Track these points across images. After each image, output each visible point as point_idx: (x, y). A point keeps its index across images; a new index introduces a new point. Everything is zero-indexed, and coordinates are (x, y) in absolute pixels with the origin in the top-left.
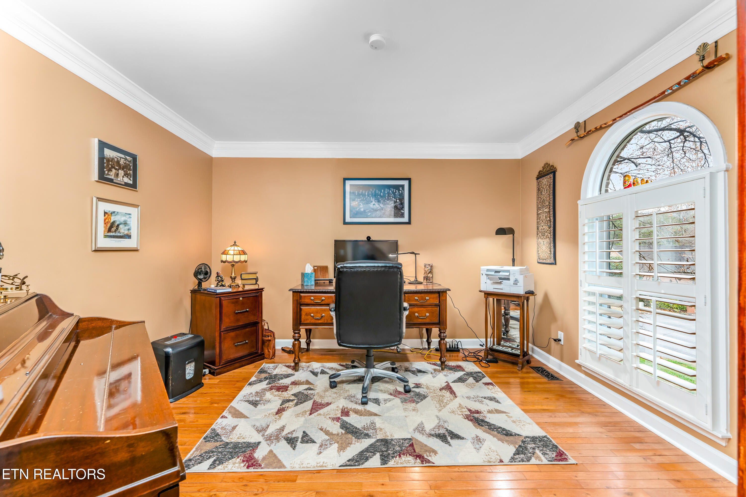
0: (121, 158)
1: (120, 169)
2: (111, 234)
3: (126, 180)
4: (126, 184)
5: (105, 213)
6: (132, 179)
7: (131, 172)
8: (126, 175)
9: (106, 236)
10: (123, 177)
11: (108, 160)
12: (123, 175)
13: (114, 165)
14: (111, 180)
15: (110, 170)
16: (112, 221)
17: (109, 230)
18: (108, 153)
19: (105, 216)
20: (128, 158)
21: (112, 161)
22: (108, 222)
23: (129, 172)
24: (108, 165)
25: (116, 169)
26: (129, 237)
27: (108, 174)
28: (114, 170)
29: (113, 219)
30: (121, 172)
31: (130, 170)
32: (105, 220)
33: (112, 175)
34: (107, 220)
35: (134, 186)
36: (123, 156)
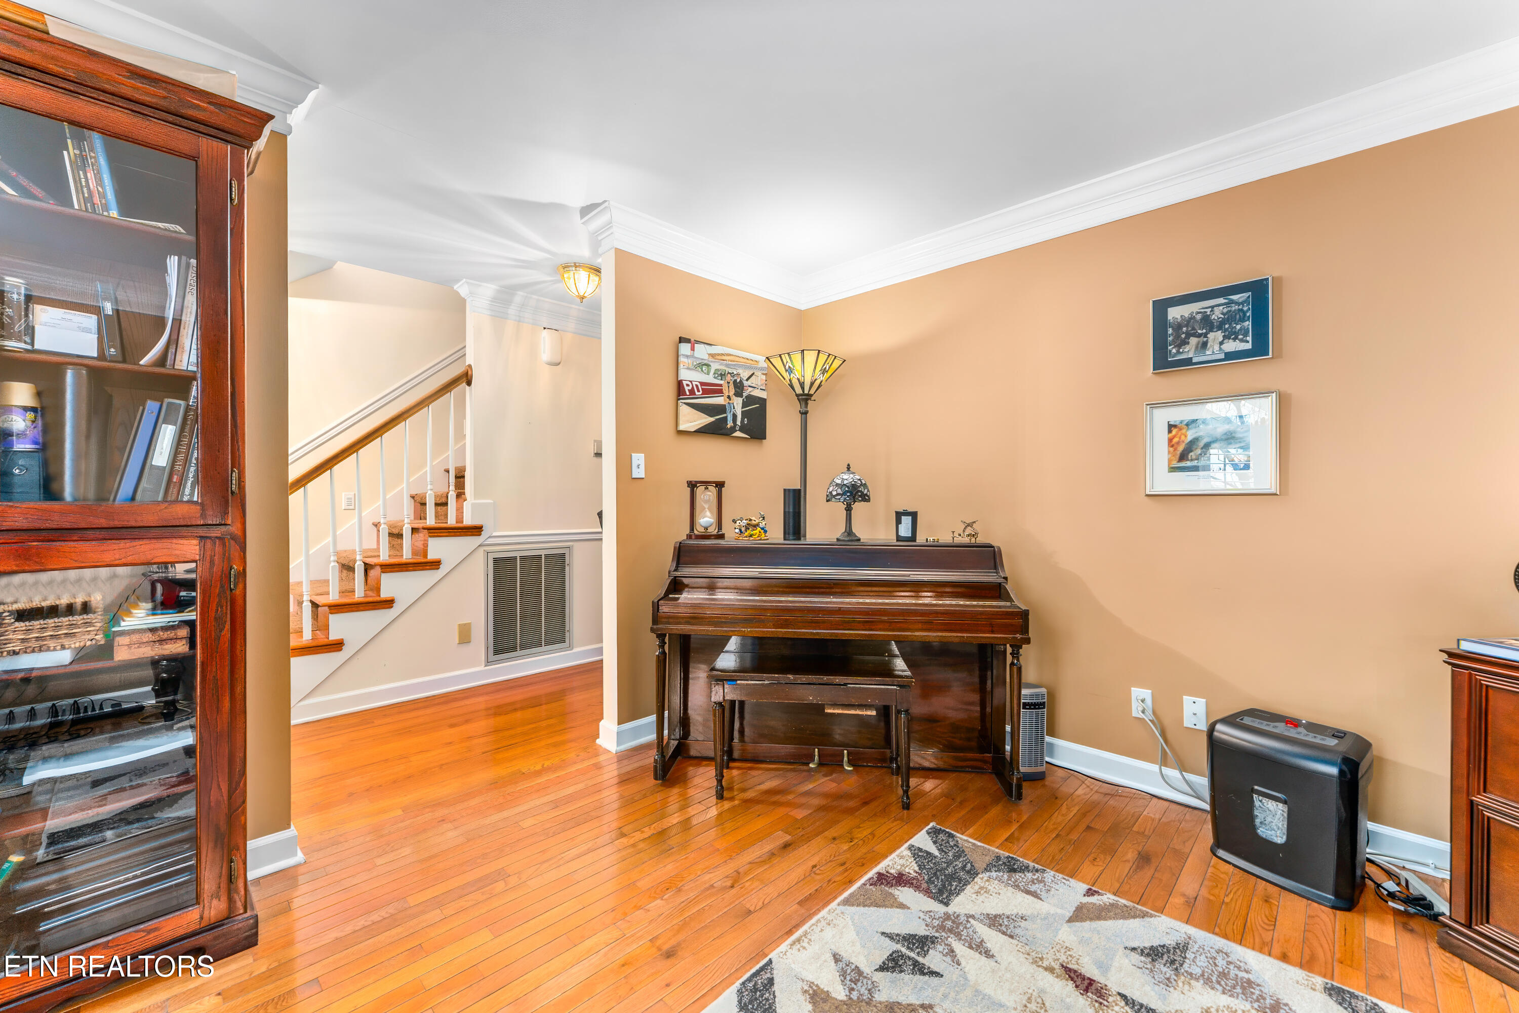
0: (1212, 307)
1: (1211, 330)
2: (1188, 464)
3: (1231, 346)
4: (1230, 356)
5: (1171, 427)
6: (1249, 338)
7: (1248, 324)
8: (1231, 335)
9: (1173, 469)
10: (1221, 343)
11: (1178, 327)
12: (1221, 339)
13: (1193, 329)
14: (1188, 362)
15: (1185, 343)
16: (1189, 438)
17: (1182, 458)
18: (1175, 313)
19: (1170, 431)
20: (1235, 297)
21: (1187, 326)
22: (1178, 443)
23: (1238, 327)
24: (1177, 336)
25: (1200, 336)
26: (1244, 465)
27: (1178, 352)
28: (1193, 341)
29: (1190, 435)
30: (1216, 336)
31: (1243, 319)
32: (1170, 440)
33: (1189, 351)
34: (1176, 440)
35: (1260, 348)
36: (1221, 300)
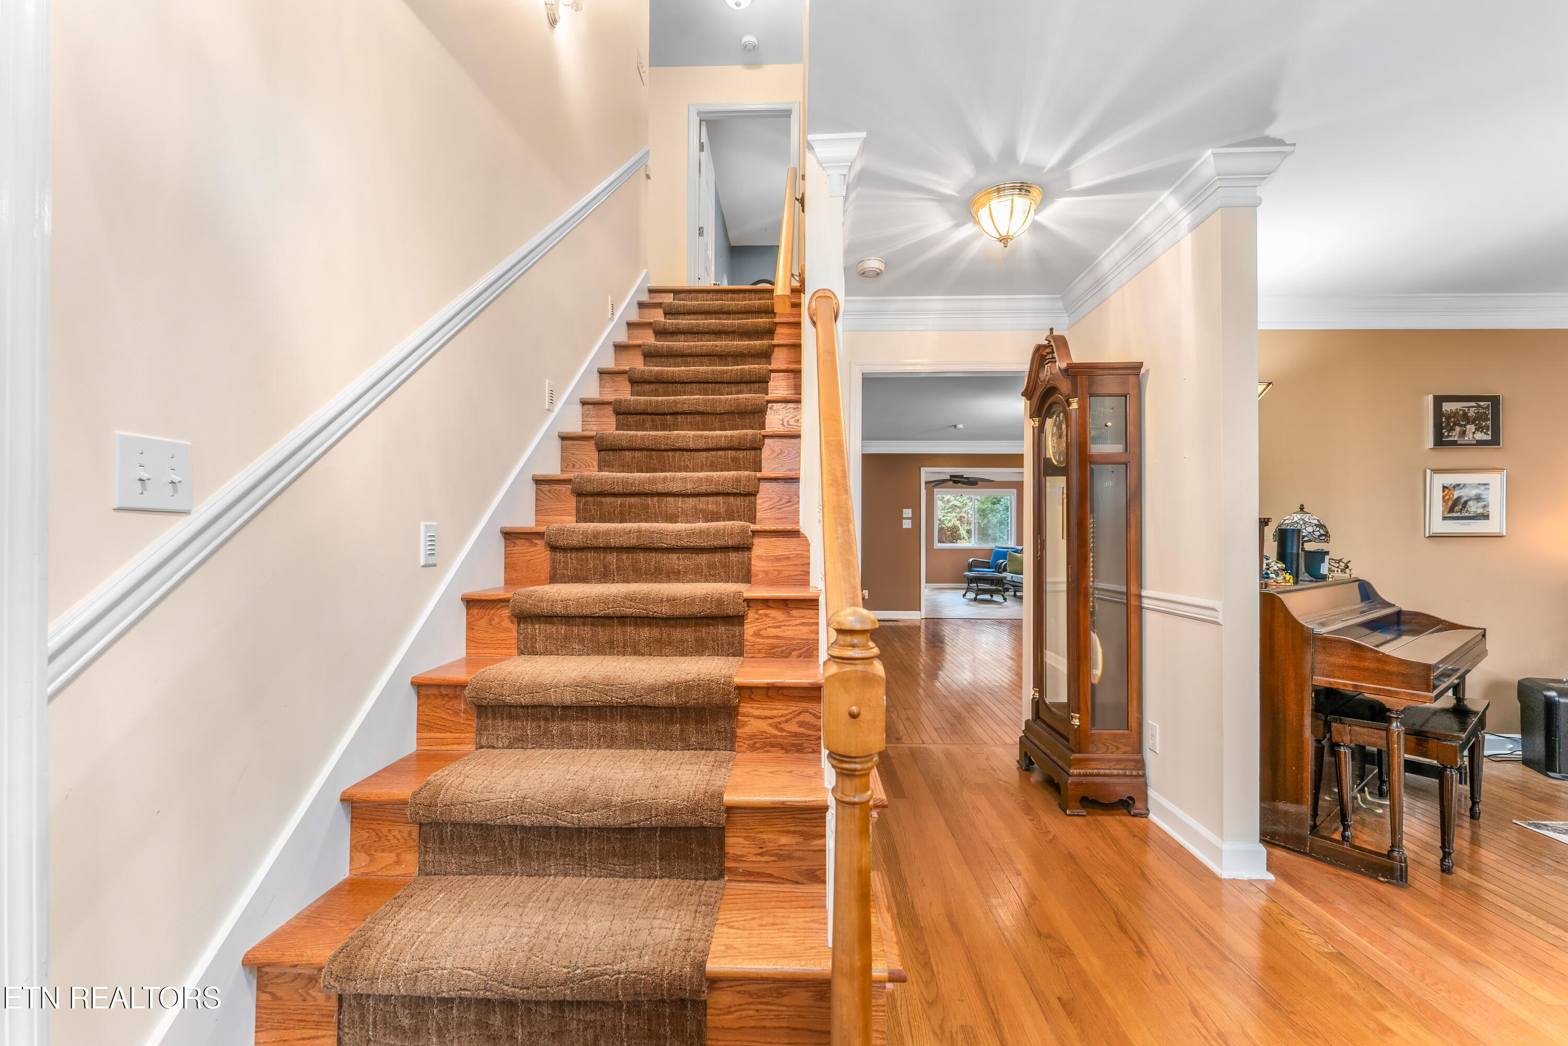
0: (1469, 407)
1: (1468, 423)
2: (1455, 515)
3: (1480, 436)
5: (1444, 488)
6: (1489, 433)
7: (1489, 423)
8: (1479, 428)
9: (1445, 518)
10: (1474, 433)
11: (1449, 418)
12: (1474, 430)
13: (1458, 420)
14: (1454, 443)
15: (1452, 429)
16: (1455, 497)
17: (1451, 510)
18: (1447, 407)
19: (1443, 491)
20: (1482, 404)
21: (1454, 417)
22: (1448, 499)
23: (1484, 424)
24: (1448, 424)
25: (1461, 426)
26: (1485, 517)
27: (1448, 436)
28: (1458, 428)
29: (1456, 494)
30: (1471, 428)
31: (1486, 419)
32: (1444, 497)
33: (1455, 436)
34: (1447, 497)
35: (1495, 441)
36: (1473, 404)
